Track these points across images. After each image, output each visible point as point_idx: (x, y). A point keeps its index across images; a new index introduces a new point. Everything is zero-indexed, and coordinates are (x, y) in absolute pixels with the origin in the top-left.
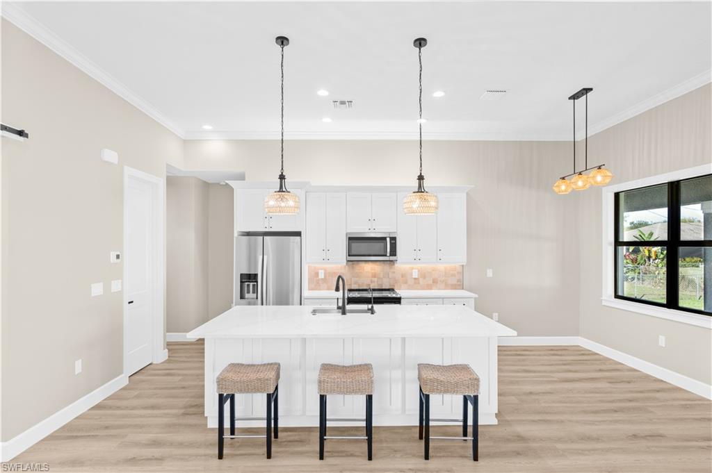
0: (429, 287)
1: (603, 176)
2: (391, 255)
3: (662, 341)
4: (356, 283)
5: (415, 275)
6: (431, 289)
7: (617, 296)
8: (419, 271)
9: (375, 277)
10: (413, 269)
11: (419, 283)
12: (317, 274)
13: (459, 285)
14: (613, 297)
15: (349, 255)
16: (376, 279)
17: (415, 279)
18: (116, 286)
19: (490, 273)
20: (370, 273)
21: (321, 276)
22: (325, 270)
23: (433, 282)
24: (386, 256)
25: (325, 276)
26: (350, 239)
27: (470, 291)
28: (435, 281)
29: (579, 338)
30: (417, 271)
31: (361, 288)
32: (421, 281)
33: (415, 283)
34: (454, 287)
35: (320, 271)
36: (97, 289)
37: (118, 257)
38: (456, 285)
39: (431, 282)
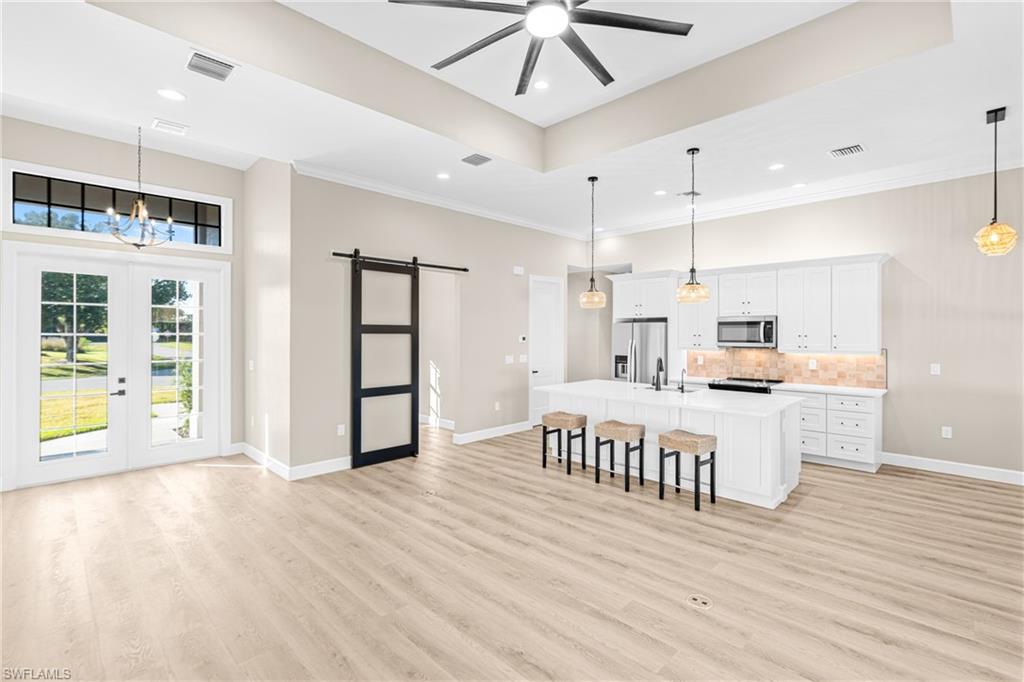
0: (833, 382)
1: (998, 234)
2: (766, 341)
4: (737, 372)
5: (813, 365)
6: (836, 385)
8: (818, 361)
9: (760, 366)
10: (809, 358)
11: (818, 376)
12: (696, 360)
13: (879, 382)
15: (719, 341)
16: (761, 369)
17: (813, 371)
18: (523, 359)
19: (936, 369)
20: (753, 362)
21: (700, 362)
22: (704, 356)
23: (839, 376)
24: (759, 342)
25: (704, 362)
26: (720, 324)
28: (841, 376)
30: (815, 362)
31: (743, 377)
32: (821, 373)
33: (812, 376)
35: (699, 357)
36: (509, 359)
37: (524, 339)
38: (874, 382)
39: (836, 377)
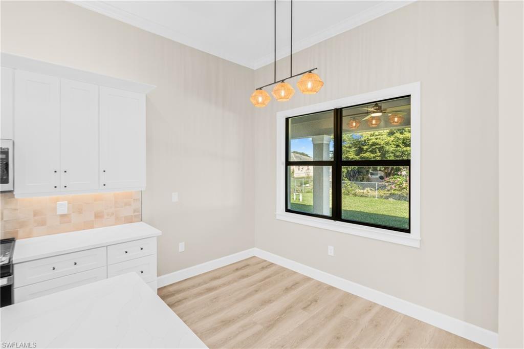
0: (89, 225)
1: (313, 82)
3: (331, 251)
5: (62, 210)
6: (92, 227)
7: (287, 210)
8: (69, 203)
10: (57, 201)
11: (69, 222)
13: (135, 216)
14: (285, 211)
17: (63, 216)
19: (175, 197)
23: (96, 217)
27: (151, 223)
28: (98, 216)
29: (255, 249)
30: (65, 203)
33: (62, 223)
34: (129, 220)
38: (131, 218)
39: (92, 217)
